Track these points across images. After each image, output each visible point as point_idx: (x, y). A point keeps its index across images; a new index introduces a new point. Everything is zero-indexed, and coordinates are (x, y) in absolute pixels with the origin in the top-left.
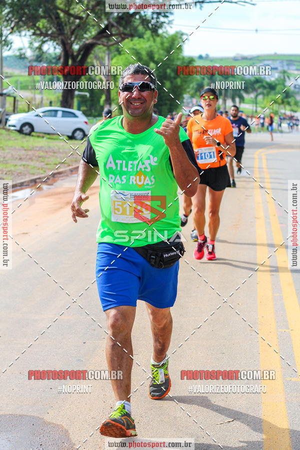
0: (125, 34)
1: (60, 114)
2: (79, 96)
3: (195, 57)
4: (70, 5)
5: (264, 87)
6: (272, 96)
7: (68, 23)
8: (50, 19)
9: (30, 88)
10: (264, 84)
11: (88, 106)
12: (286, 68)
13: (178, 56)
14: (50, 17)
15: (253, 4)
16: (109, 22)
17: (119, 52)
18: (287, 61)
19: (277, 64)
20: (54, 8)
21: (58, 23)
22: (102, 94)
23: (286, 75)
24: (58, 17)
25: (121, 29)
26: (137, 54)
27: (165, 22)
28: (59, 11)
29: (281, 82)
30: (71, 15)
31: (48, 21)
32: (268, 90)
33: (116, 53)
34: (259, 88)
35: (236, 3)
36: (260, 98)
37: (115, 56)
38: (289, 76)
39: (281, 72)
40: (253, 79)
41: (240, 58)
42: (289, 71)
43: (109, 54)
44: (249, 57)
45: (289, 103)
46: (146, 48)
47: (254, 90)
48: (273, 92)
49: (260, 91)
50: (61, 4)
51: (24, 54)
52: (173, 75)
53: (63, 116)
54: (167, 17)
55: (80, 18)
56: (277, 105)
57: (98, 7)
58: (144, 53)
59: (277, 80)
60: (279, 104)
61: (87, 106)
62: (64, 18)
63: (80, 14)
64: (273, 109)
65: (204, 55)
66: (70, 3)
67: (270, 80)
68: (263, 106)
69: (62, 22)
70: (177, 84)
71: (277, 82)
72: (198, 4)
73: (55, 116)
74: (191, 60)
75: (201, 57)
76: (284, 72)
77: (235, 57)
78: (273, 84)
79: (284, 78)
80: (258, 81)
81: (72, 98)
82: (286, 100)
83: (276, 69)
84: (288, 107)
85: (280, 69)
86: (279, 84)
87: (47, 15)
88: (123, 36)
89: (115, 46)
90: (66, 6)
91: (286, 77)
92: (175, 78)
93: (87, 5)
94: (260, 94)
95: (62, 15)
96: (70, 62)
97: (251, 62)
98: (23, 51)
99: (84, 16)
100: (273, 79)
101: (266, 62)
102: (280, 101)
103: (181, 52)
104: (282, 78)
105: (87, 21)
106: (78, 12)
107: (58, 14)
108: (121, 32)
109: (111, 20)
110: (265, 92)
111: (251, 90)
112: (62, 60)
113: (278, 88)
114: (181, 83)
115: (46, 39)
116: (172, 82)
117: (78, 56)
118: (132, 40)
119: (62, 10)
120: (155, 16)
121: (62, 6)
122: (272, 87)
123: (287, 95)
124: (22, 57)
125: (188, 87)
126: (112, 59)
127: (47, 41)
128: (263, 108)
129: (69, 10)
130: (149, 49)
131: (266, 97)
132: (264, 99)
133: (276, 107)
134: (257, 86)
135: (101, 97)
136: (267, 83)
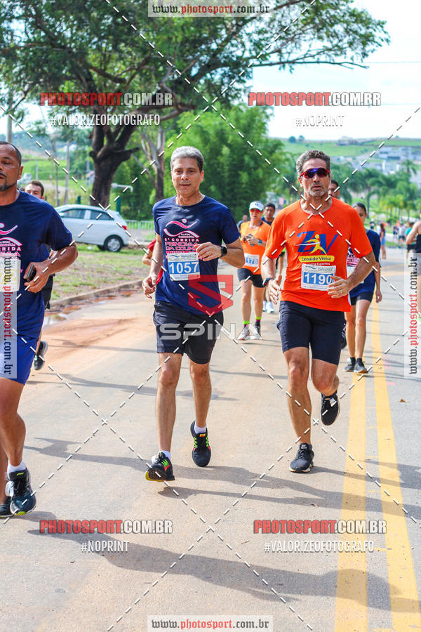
0: (183, 104)
1: (88, 214)
2: (119, 190)
3: (285, 139)
4: (108, 62)
5: (380, 184)
6: (390, 197)
7: (103, 87)
8: (79, 82)
9: (51, 177)
10: (381, 179)
11: (132, 204)
12: (411, 158)
13: (259, 137)
14: (79, 77)
15: (364, 67)
16: (162, 87)
17: (177, 130)
18: (413, 147)
19: (398, 152)
20: (84, 66)
21: (89, 87)
22: (151, 188)
23: (410, 167)
24: (89, 78)
25: (179, 97)
26: (202, 132)
27: (240, 90)
28: (91, 71)
29: (403, 177)
30: (108, 76)
31: (76, 84)
32: (386, 188)
33: (173, 131)
34: (373, 184)
35: (340, 64)
36: (374, 198)
37: (171, 135)
38: (415, 168)
39: (403, 163)
40: (364, 172)
41: (347, 142)
42: (415, 162)
43: (162, 133)
44: (360, 142)
45: (414, 207)
46: (216, 125)
47: (366, 187)
48: (391, 191)
49: (373, 189)
50: (94, 60)
51: (44, 130)
52: (252, 164)
53: (92, 218)
54: (244, 82)
55: (122, 81)
56: (398, 209)
57: (147, 67)
58: (212, 132)
59: (398, 173)
60: (400, 208)
61: (130, 205)
62: (99, 80)
63: (121, 74)
64: (391, 215)
65: (297, 137)
66: (107, 59)
67: (389, 173)
68: (377, 209)
69: (95, 86)
70: (258, 177)
71: (398, 177)
72: (287, 65)
73: (81, 217)
74: (277, 144)
75: (292, 140)
76: (409, 163)
77: (339, 141)
78: (393, 180)
79: (408, 170)
80: (371, 174)
81: (107, 193)
82: (409, 202)
83: (397, 158)
84: (412, 213)
85: (403, 158)
86: (402, 180)
87: (74, 76)
88: (180, 107)
89: (171, 121)
90: (101, 64)
91: (411, 170)
92: (255, 169)
93: (131, 63)
94: (373, 193)
95: (95, 76)
96: (105, 142)
97: (362, 148)
98: (42, 126)
99: (127, 78)
100: (392, 173)
101: (383, 149)
102: (402, 204)
103: (264, 133)
104: (406, 171)
105: (131, 84)
106: (118, 71)
107: (90, 74)
108: (179, 101)
109: (164, 85)
110: (381, 190)
111: (361, 187)
112: (94, 139)
113: (400, 185)
114: (263, 175)
115: (74, 108)
116: (250, 174)
117: (116, 133)
118: (195, 114)
119: (95, 69)
120: (226, 80)
121: (96, 64)
122: (390, 184)
123: (412, 195)
124: (41, 134)
125: (274, 181)
126: (167, 140)
127: (74, 111)
128: (378, 213)
129: (105, 69)
130: (219, 128)
131: (382, 198)
132: (379, 200)
133: (395, 211)
134: (369, 182)
135: (150, 193)
136: (384, 178)
